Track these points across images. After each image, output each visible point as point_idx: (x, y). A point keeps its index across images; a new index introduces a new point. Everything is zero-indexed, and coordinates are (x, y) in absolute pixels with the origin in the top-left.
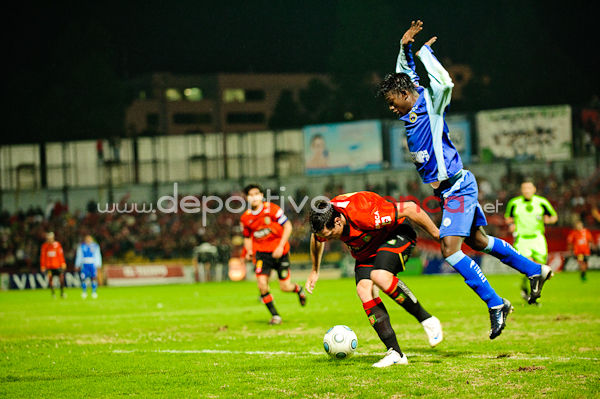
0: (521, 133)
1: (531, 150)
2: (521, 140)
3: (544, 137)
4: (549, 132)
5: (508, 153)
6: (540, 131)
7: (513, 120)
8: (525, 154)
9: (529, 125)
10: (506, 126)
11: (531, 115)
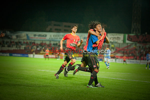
0: (115, 38)
1: (116, 41)
2: (115, 39)
3: (119, 39)
4: (120, 38)
5: (112, 41)
6: (118, 38)
7: (113, 35)
8: (115, 42)
9: (116, 36)
10: (112, 36)
11: (117, 35)
